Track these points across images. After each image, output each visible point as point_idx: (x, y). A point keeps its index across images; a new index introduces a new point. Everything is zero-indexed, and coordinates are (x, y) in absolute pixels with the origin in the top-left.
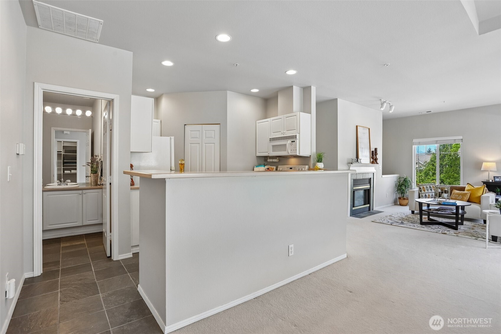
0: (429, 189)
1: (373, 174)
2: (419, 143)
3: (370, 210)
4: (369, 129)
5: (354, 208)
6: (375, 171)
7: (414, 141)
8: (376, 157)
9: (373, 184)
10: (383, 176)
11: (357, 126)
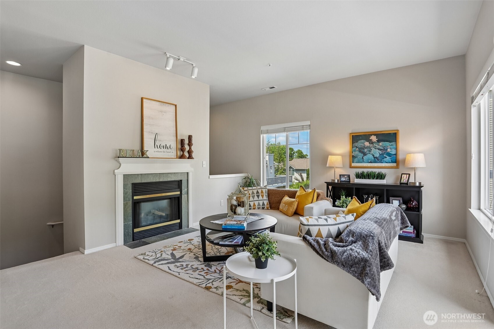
0: (256, 194)
1: (187, 174)
2: (268, 132)
3: (182, 227)
4: (176, 106)
5: (136, 230)
6: (193, 169)
7: (263, 128)
8: (190, 148)
9: (186, 190)
10: (210, 176)
11: (142, 99)
